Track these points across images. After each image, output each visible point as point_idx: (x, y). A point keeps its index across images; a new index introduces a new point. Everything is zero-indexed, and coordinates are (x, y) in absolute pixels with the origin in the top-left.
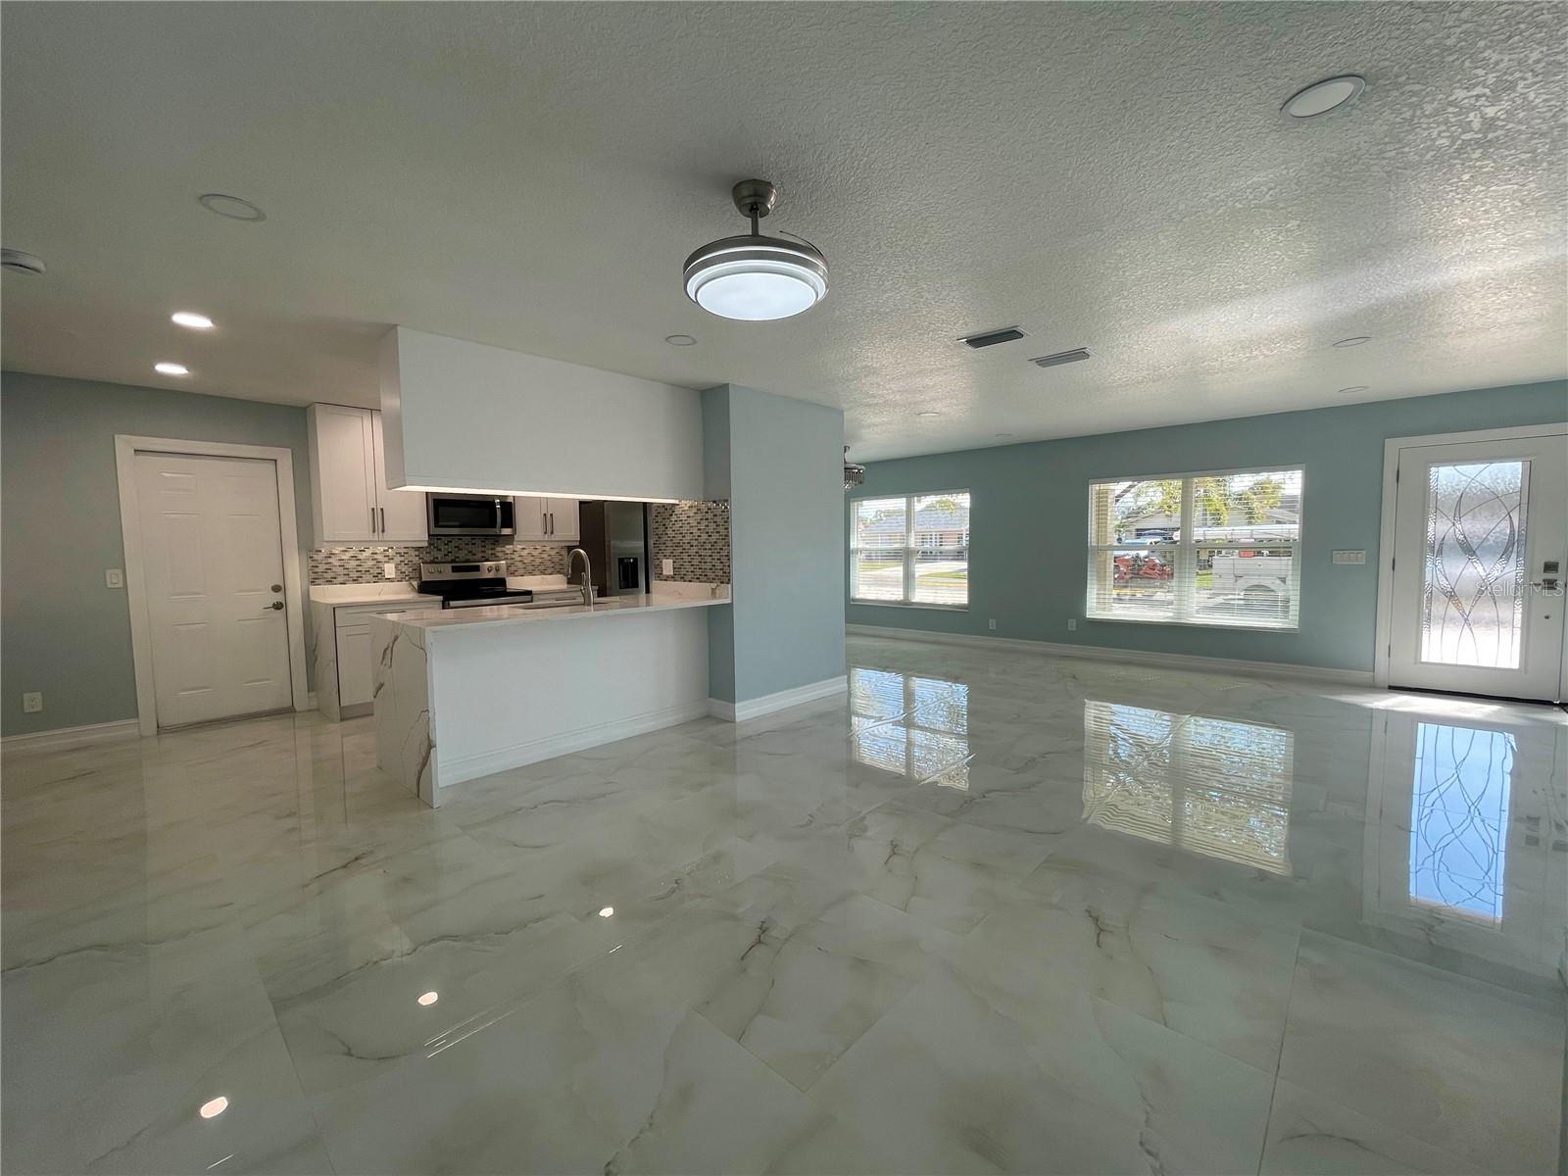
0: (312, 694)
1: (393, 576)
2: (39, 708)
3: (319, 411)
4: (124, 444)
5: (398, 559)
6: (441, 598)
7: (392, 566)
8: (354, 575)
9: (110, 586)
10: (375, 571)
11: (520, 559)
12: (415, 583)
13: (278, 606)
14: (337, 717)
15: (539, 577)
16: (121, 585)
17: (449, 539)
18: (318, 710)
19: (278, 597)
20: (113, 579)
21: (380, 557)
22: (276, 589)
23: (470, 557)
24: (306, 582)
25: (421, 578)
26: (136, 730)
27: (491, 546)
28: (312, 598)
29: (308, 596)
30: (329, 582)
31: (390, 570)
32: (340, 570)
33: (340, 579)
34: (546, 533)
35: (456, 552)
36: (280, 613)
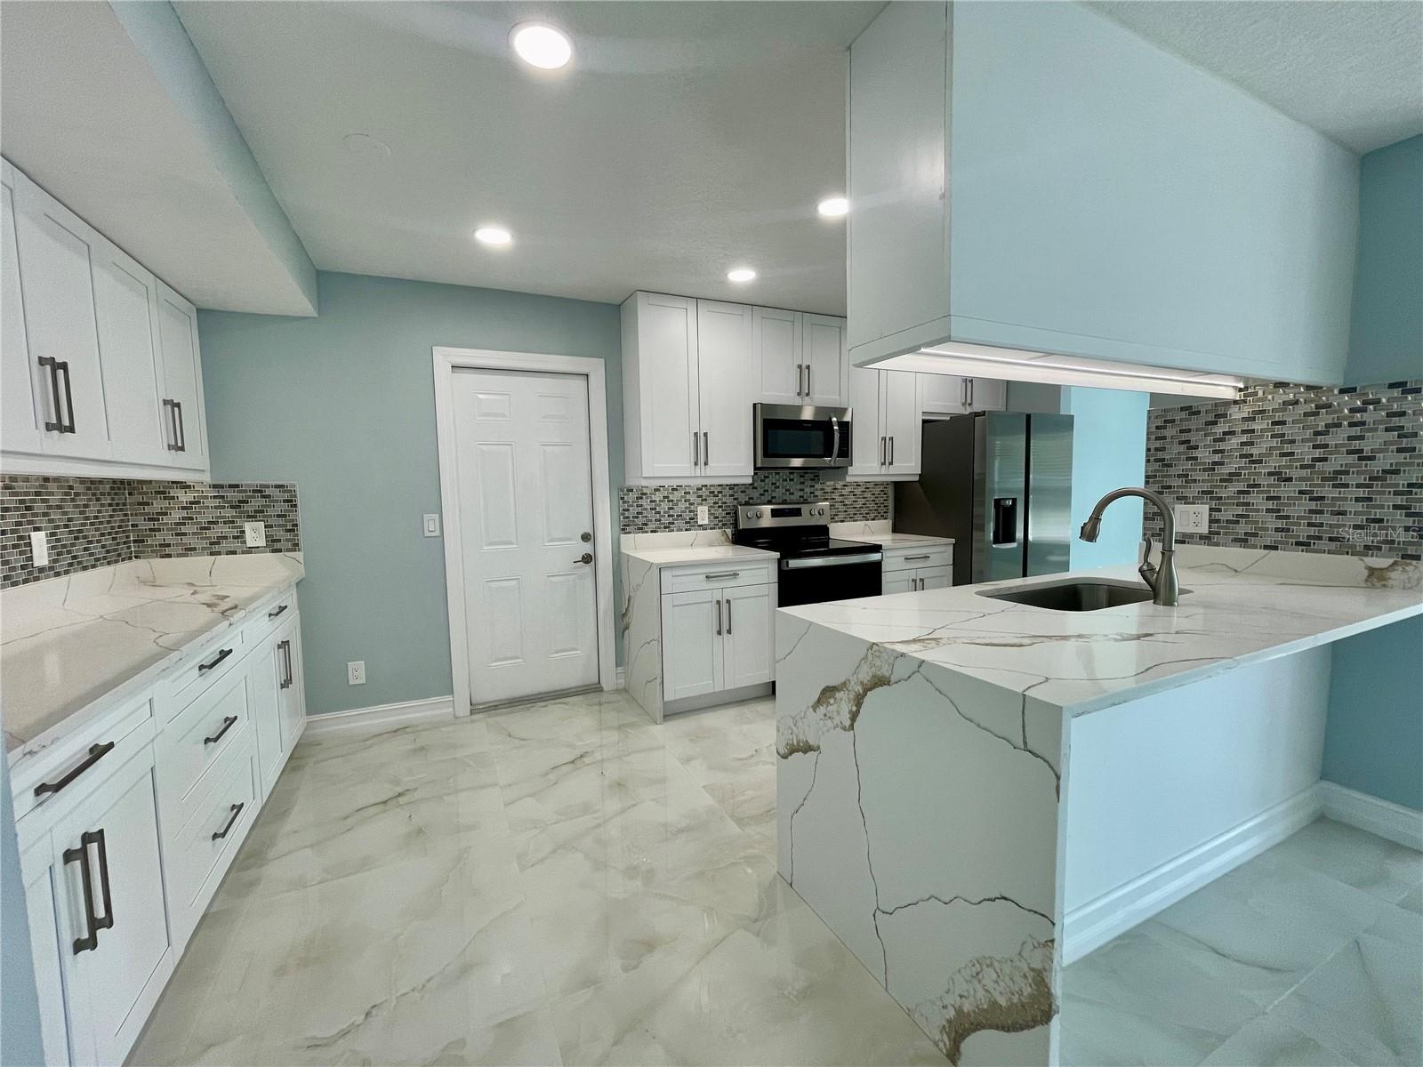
0: (620, 670)
1: (706, 522)
2: (363, 681)
3: (641, 301)
4: (443, 357)
5: (711, 500)
6: (777, 555)
7: (706, 508)
8: (665, 520)
9: (427, 534)
10: (687, 516)
11: (840, 499)
12: (729, 531)
13: (587, 559)
14: (659, 715)
15: (861, 524)
16: (437, 533)
17: (766, 473)
18: (625, 690)
19: (587, 548)
20: (431, 525)
21: (692, 498)
22: (586, 537)
23: (787, 497)
24: (617, 529)
25: (736, 524)
26: (451, 710)
27: (810, 483)
28: (623, 550)
29: (619, 548)
30: (641, 529)
31: (703, 515)
32: (651, 515)
33: (652, 526)
34: (884, 464)
35: (773, 491)
36: (588, 568)
